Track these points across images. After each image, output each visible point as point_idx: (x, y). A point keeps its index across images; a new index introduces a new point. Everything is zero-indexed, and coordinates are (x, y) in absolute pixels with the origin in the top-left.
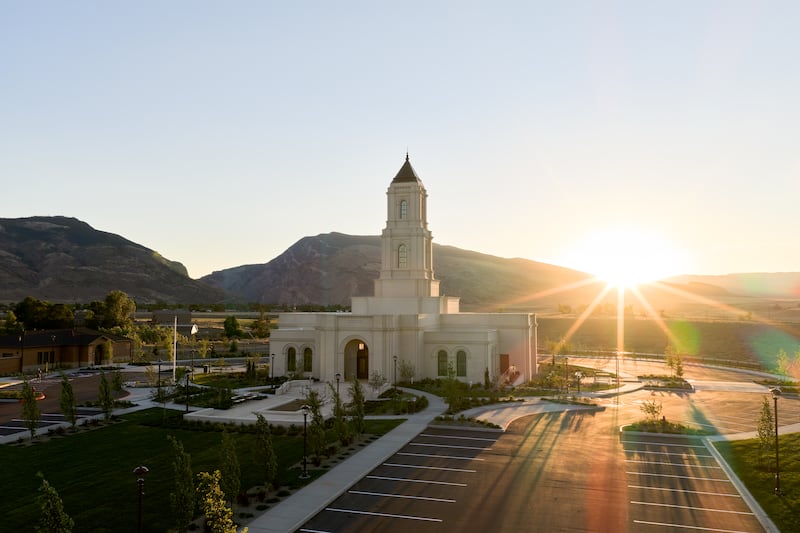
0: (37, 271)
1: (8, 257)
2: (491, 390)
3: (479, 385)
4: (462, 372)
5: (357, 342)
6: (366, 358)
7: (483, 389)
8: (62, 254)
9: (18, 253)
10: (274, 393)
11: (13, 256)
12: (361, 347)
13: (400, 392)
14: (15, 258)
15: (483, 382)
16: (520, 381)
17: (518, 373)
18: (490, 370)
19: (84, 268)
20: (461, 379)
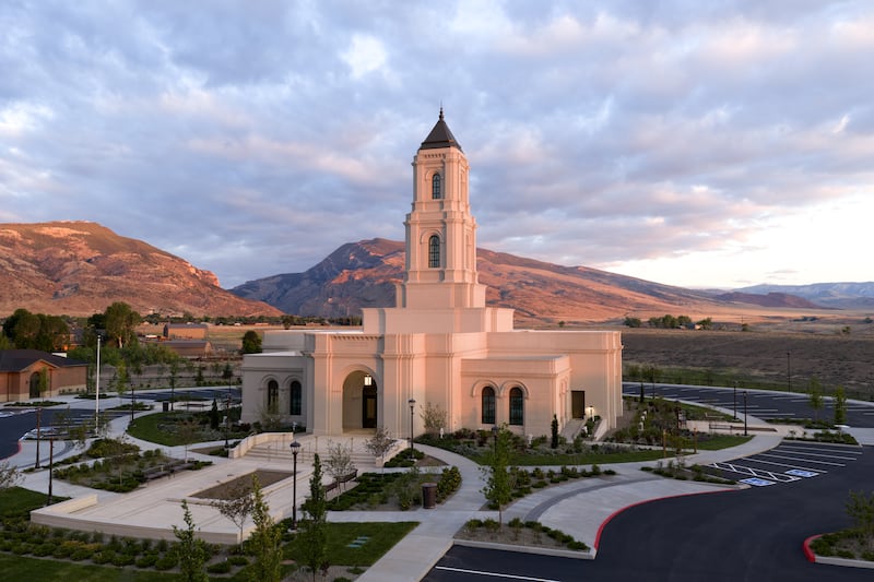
0: (56, 281)
1: (23, 265)
2: (560, 449)
3: (543, 440)
4: (517, 418)
5: (361, 375)
6: (375, 397)
7: (547, 448)
8: (83, 263)
9: (34, 261)
10: (226, 455)
11: (29, 264)
12: (368, 381)
13: (421, 456)
14: (31, 267)
15: (550, 435)
16: (602, 430)
17: (598, 418)
18: (558, 418)
19: (106, 277)
20: (515, 430)
